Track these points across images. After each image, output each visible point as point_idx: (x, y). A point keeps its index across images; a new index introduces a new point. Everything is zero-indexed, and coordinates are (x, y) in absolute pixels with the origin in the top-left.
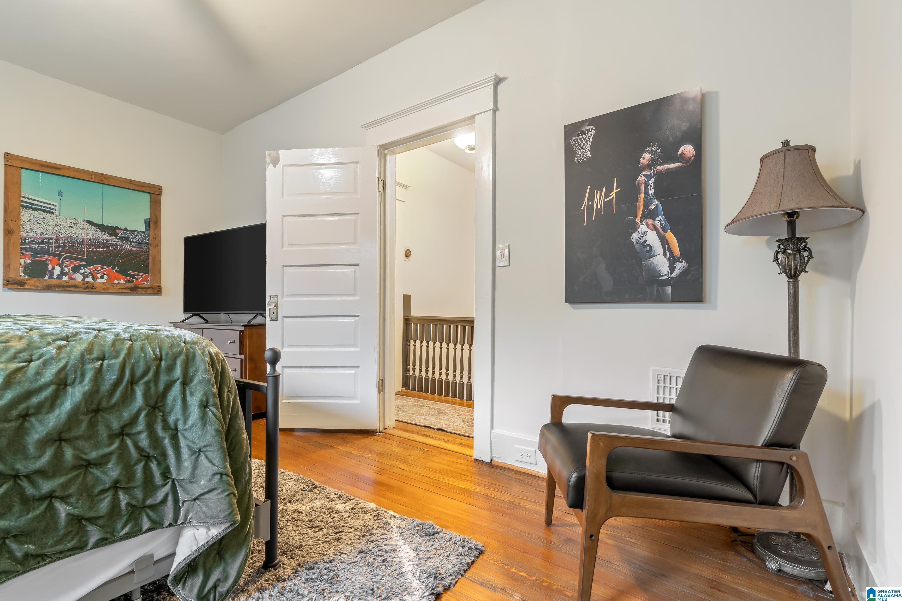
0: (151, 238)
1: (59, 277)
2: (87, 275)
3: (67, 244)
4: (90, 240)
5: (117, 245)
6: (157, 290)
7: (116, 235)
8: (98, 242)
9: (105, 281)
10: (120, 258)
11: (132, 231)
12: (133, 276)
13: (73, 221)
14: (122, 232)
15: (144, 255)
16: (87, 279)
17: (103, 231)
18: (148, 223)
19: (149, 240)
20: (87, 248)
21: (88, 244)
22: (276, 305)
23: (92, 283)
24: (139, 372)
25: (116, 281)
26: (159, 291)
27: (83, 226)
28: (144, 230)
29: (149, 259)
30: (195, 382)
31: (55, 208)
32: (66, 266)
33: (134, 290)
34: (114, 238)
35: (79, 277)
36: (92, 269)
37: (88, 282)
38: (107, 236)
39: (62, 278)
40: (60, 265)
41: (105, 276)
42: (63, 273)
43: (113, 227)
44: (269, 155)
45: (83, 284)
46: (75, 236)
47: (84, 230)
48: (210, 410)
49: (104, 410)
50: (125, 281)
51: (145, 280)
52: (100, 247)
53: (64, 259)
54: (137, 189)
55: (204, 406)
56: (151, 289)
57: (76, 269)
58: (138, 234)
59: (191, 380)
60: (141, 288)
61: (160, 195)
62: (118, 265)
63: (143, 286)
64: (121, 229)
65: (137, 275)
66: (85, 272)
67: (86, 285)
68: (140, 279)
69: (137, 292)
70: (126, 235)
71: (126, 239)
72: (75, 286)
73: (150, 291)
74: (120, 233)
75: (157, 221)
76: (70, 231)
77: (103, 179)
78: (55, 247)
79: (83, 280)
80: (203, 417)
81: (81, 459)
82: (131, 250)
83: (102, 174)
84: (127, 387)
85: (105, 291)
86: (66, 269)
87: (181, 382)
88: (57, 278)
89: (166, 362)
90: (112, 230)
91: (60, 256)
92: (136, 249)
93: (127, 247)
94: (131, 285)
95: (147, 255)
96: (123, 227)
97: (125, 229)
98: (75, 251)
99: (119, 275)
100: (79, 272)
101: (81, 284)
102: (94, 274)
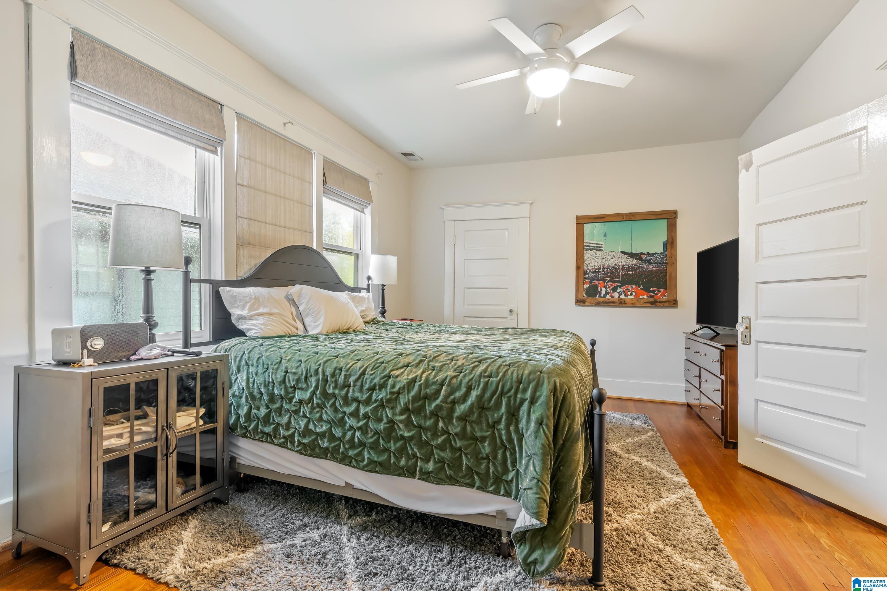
0: (668, 258)
1: (605, 296)
2: (622, 293)
3: (609, 272)
4: (623, 266)
5: (642, 267)
6: (673, 303)
7: (640, 259)
8: (629, 267)
9: (633, 297)
10: (644, 278)
11: (653, 254)
12: (653, 292)
13: (613, 253)
14: (646, 256)
15: (662, 273)
16: (621, 297)
17: (632, 258)
18: (665, 245)
19: (666, 260)
20: (622, 273)
21: (622, 270)
22: (748, 328)
23: (624, 299)
24: (506, 389)
25: (641, 297)
26: (674, 304)
27: (619, 256)
28: (662, 251)
29: (666, 276)
30: (538, 404)
31: (603, 246)
32: (608, 288)
33: (654, 304)
34: (640, 262)
35: (616, 295)
36: (624, 288)
37: (621, 299)
38: (635, 262)
39: (606, 297)
40: (605, 287)
41: (633, 293)
42: (607, 293)
43: (639, 253)
44: (741, 160)
45: (619, 301)
46: (614, 265)
47: (619, 259)
48: (543, 427)
49: (486, 409)
50: (648, 297)
51: (663, 295)
52: (629, 271)
53: (607, 282)
54: (656, 218)
55: (540, 423)
56: (667, 302)
57: (614, 289)
58: (658, 256)
59: (536, 402)
60: (660, 302)
61: (675, 218)
62: (643, 284)
63: (662, 300)
64: (644, 254)
65: (657, 291)
66: (620, 291)
67: (620, 301)
68: (660, 294)
69: (656, 306)
70: (649, 258)
71: (648, 262)
72: (613, 302)
73: (667, 304)
74: (644, 257)
75: (673, 242)
76: (611, 261)
77: (632, 217)
78: (603, 274)
79: (619, 297)
80: (537, 432)
81: (474, 434)
82: (652, 270)
83: (630, 213)
84: (498, 397)
85: (633, 305)
86: (608, 290)
87: (529, 401)
88: (603, 297)
89: (523, 385)
90: (637, 256)
91: (605, 280)
92: (656, 269)
93: (649, 268)
94: (652, 300)
95: (665, 272)
96: (646, 252)
97: (648, 254)
98: (614, 275)
99: (643, 291)
100: (616, 292)
101: (617, 301)
102: (626, 292)
